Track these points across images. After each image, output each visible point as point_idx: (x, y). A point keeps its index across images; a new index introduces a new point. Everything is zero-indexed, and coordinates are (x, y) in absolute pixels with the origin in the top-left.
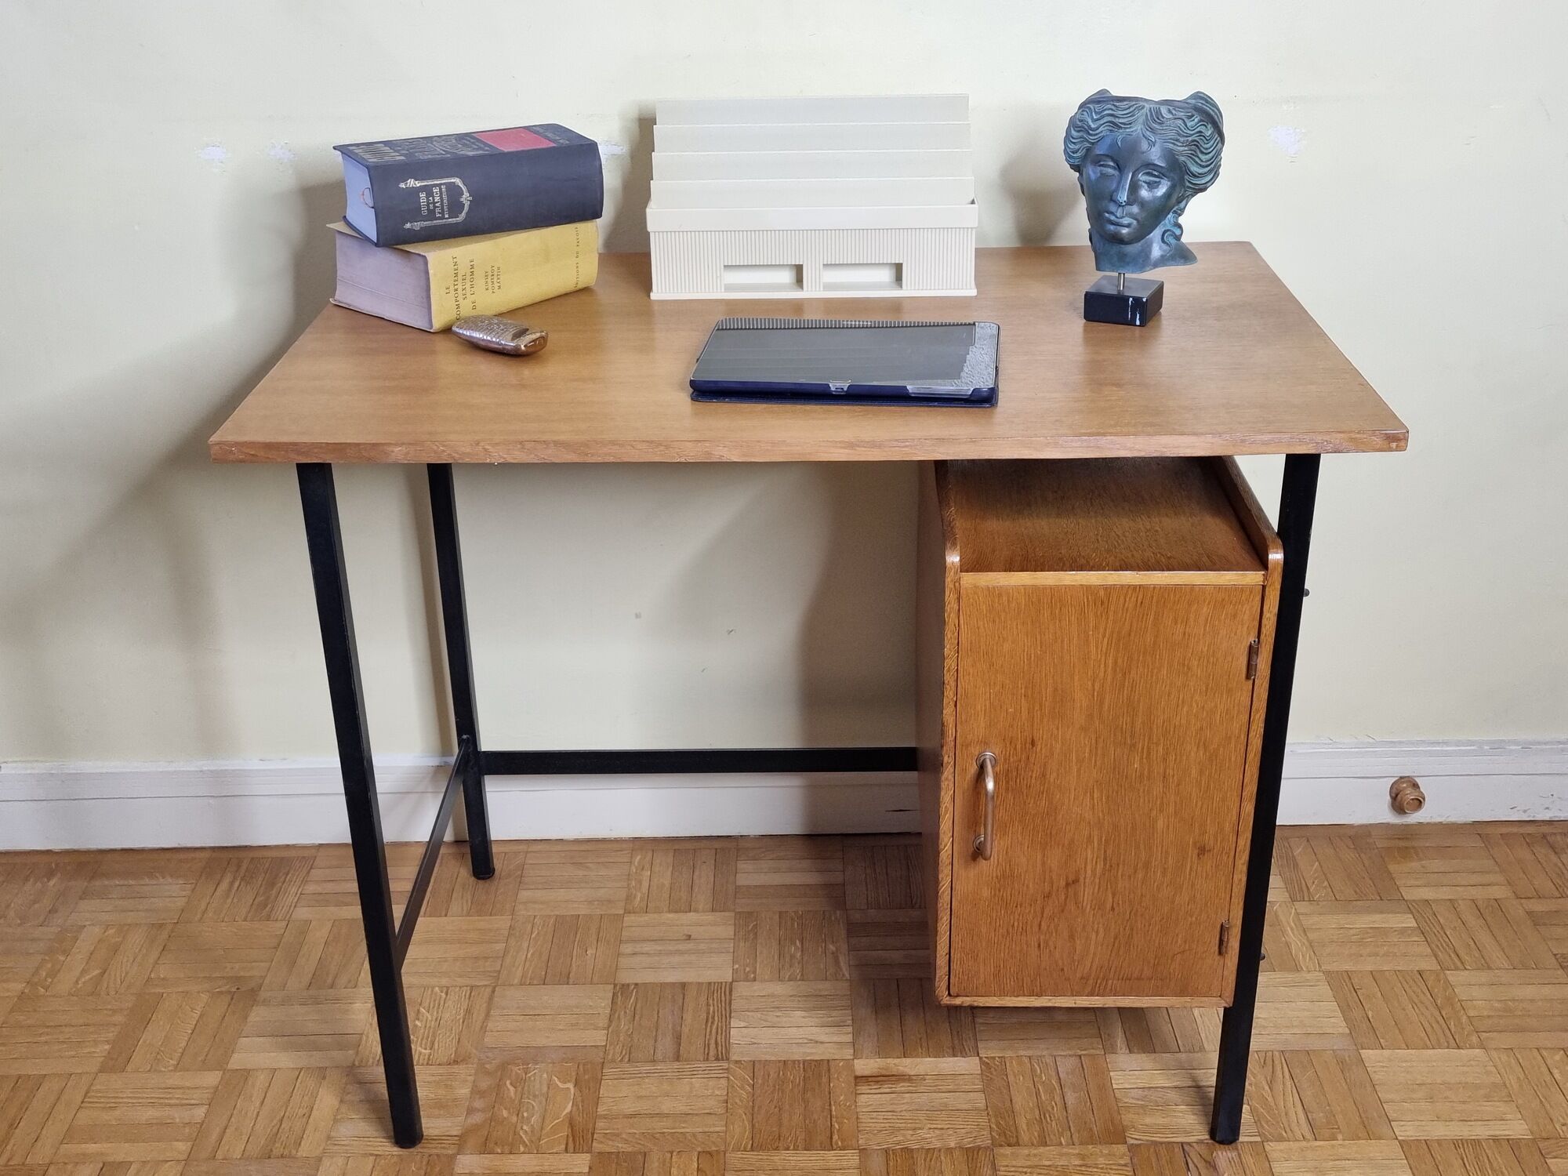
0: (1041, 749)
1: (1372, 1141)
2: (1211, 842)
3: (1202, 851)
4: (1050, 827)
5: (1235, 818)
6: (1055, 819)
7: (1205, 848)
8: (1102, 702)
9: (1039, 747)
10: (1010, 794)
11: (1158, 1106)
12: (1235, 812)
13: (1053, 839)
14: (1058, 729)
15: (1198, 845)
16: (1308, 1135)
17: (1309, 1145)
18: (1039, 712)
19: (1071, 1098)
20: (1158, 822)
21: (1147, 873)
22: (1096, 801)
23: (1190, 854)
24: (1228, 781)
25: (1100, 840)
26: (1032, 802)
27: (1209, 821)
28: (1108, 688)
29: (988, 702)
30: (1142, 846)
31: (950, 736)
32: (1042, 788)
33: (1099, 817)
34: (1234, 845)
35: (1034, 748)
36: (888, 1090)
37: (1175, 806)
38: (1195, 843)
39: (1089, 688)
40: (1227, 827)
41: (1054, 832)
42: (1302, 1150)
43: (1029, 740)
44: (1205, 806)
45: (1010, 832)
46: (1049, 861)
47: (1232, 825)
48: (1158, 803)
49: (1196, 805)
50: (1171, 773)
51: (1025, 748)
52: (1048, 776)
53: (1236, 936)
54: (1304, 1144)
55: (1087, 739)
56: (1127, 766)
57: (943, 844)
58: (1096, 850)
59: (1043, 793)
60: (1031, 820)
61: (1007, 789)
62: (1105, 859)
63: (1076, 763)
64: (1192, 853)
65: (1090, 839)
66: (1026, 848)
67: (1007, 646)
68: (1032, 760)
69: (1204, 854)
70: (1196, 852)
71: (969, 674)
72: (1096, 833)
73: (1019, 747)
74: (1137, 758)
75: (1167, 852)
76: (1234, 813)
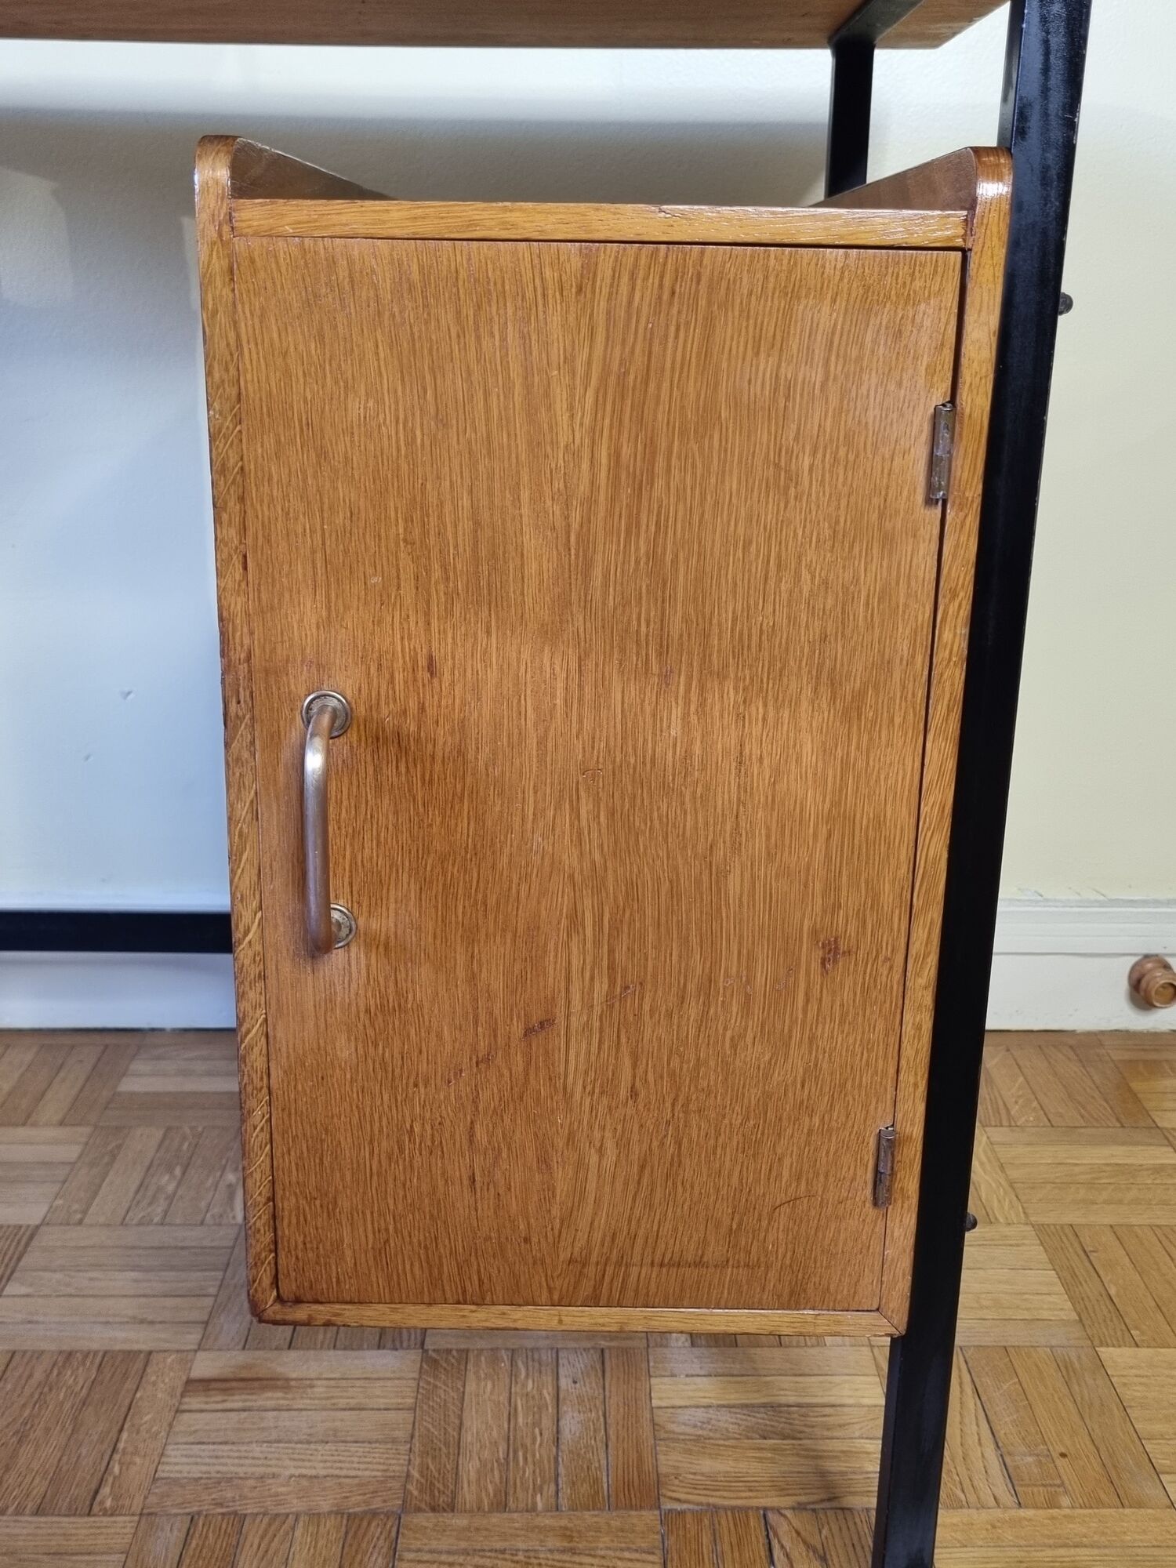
0: (452, 684)
1: (1127, 1511)
2: (852, 930)
3: (832, 952)
4: (481, 885)
5: (904, 871)
6: (493, 867)
7: (837, 948)
8: (588, 565)
9: (447, 677)
10: (386, 801)
11: (728, 1439)
12: (905, 853)
13: (491, 917)
14: (489, 633)
15: (822, 938)
16: (1007, 1499)
17: (1007, 1516)
18: (442, 587)
19: (571, 1424)
20: (731, 877)
21: (707, 1005)
22: (584, 823)
23: (804, 959)
24: (886, 779)
25: (598, 923)
26: (438, 820)
27: (844, 878)
28: (601, 525)
29: (319, 555)
30: (694, 940)
31: (238, 648)
32: (459, 787)
33: (593, 862)
34: (903, 941)
35: (436, 681)
36: (240, 1405)
37: (768, 837)
38: (814, 933)
39: (558, 525)
40: (888, 896)
41: (492, 901)
42: (994, 1527)
43: (422, 662)
44: (836, 836)
45: (392, 900)
46: (484, 975)
47: (898, 891)
48: (728, 828)
49: (815, 835)
50: (756, 752)
51: (415, 680)
52: (471, 756)
53: (911, 1166)
54: (998, 1513)
55: (557, 662)
56: (654, 734)
57: (241, 928)
58: (589, 945)
59: (462, 800)
60: (438, 869)
61: (378, 788)
62: (612, 967)
63: (536, 725)
64: (809, 956)
65: (575, 922)
66: (430, 939)
67: (356, 408)
68: (431, 711)
69: (835, 961)
70: (819, 954)
71: (270, 479)
72: (588, 902)
73: (399, 677)
74: (677, 712)
75: (751, 957)
76: (903, 857)
